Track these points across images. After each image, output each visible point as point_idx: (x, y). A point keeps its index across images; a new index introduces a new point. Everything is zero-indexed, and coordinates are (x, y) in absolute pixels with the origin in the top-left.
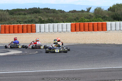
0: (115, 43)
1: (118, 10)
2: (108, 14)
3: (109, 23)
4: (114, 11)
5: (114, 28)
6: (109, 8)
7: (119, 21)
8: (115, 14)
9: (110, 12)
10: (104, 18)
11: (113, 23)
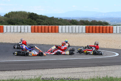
0: (10, 42)
1: (12, 16)
2: (5, 19)
3: (5, 26)
4: (9, 17)
5: (9, 31)
6: (5, 14)
7: (13, 25)
8: (10, 19)
9: (6, 18)
10: (2, 22)
11: (9, 26)
